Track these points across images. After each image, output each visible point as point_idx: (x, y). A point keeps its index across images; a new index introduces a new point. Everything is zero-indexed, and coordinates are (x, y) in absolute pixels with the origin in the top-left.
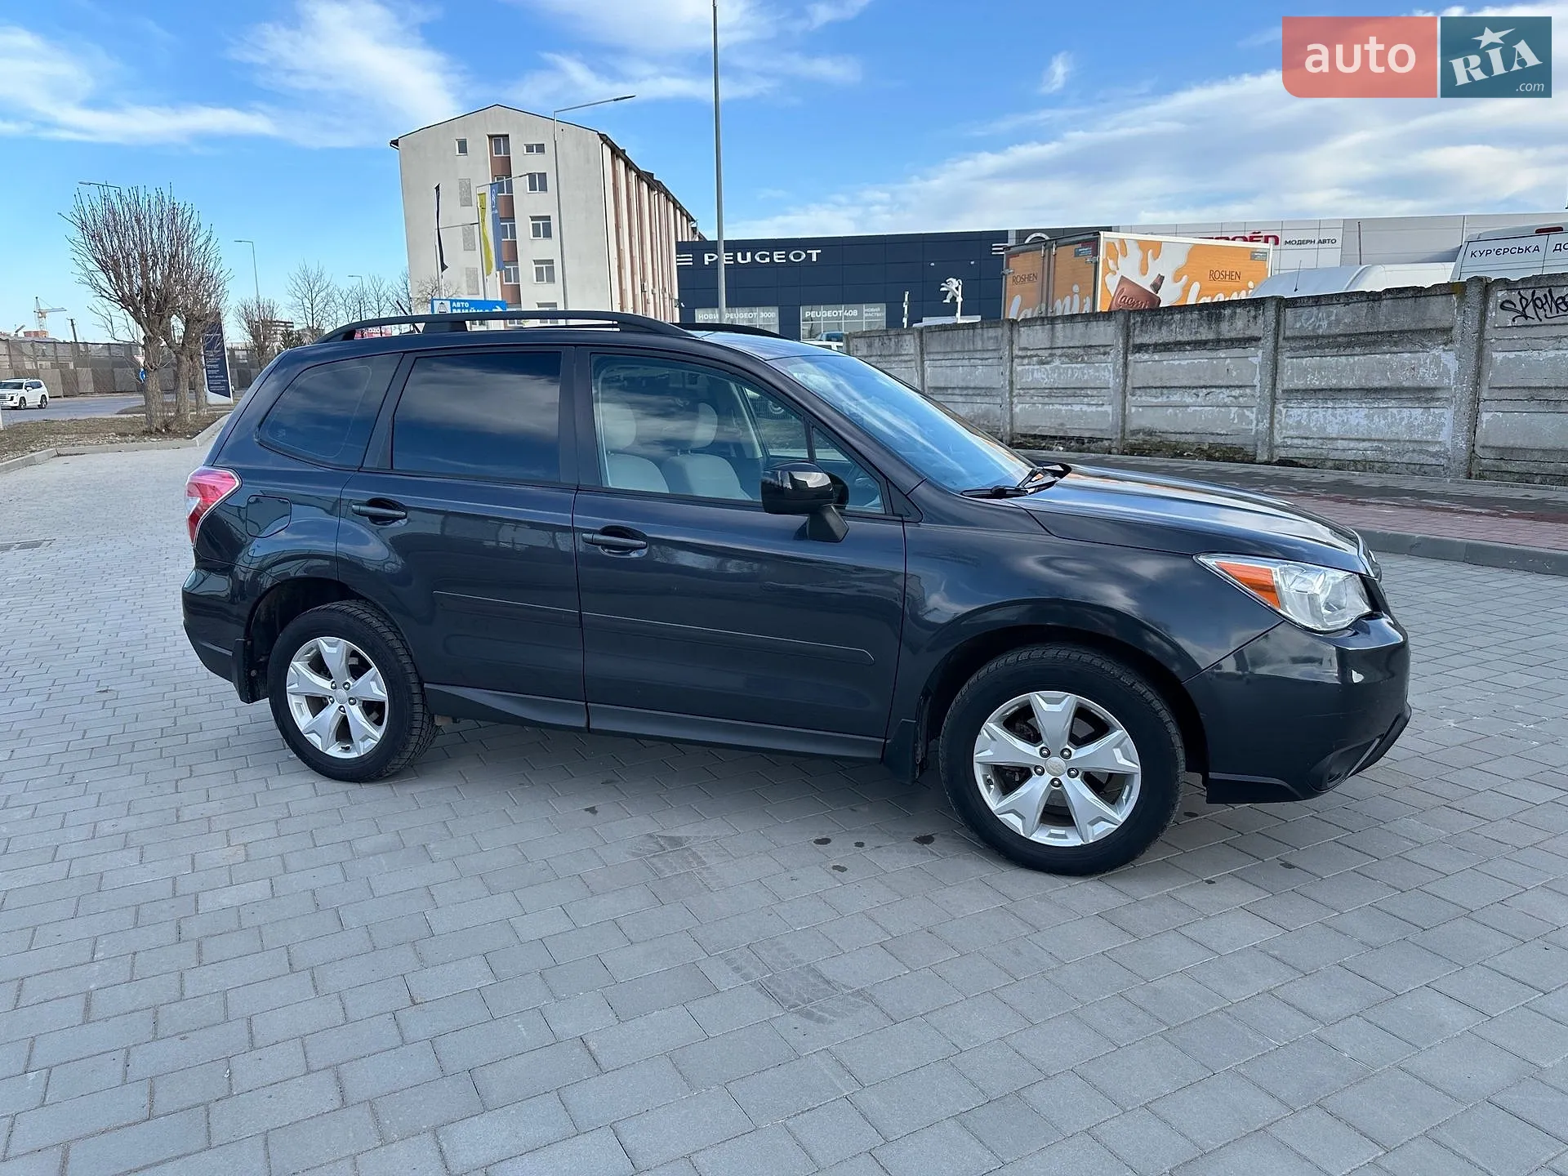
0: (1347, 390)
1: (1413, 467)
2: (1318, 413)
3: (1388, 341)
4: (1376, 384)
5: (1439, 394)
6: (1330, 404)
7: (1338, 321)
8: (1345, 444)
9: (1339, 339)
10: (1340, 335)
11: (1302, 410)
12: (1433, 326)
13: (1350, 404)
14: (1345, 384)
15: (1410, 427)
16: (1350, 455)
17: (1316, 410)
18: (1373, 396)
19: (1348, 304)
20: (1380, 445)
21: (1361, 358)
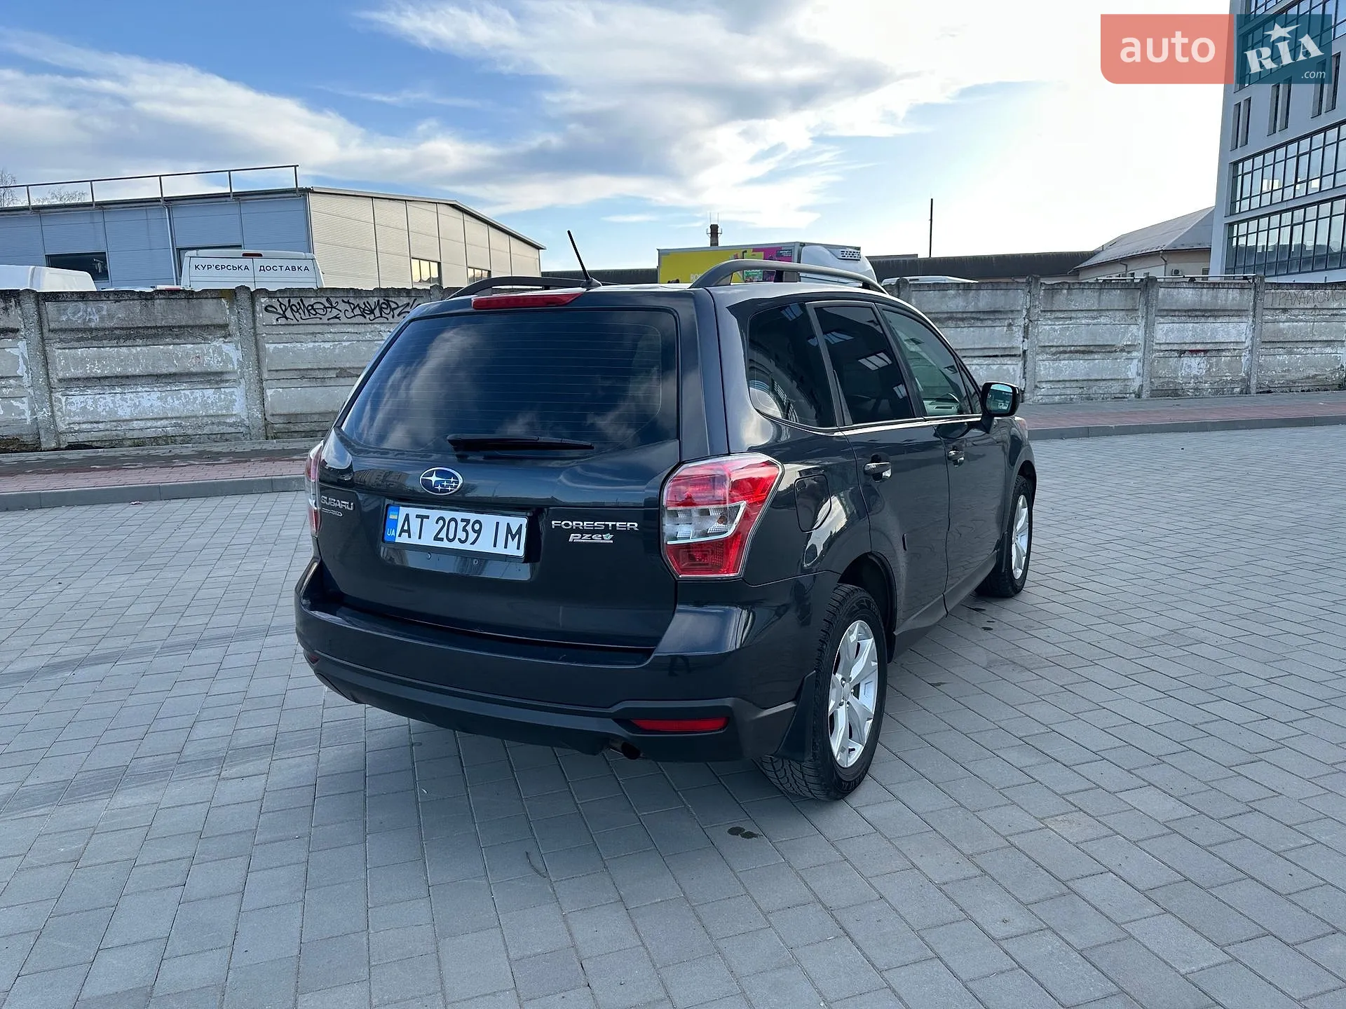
0: (134, 377)
1: (214, 436)
2: (105, 399)
3: (170, 334)
4: (165, 371)
5: (227, 377)
6: (118, 390)
7: (111, 316)
8: (142, 424)
9: (117, 332)
10: (116, 328)
11: (86, 397)
12: (209, 323)
13: (140, 389)
14: (130, 371)
15: (204, 405)
16: (150, 433)
17: (103, 396)
18: (164, 381)
19: (116, 301)
20: (179, 422)
21: (144, 348)
